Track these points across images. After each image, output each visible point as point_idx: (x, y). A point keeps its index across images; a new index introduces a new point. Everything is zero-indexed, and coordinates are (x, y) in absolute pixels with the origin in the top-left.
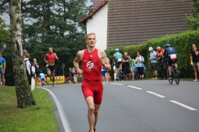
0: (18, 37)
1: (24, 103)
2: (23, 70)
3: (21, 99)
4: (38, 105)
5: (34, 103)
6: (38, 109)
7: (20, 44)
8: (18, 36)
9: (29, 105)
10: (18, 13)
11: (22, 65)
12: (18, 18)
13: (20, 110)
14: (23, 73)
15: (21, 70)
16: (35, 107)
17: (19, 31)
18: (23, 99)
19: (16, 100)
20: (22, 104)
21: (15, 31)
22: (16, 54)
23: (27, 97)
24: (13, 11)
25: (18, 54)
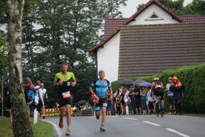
0: (18, 61)
2: (22, 100)
3: (19, 135)
7: (20, 69)
8: (17, 59)
10: (18, 32)
11: (21, 94)
12: (18, 38)
14: (21, 104)
15: (19, 100)
17: (18, 53)
18: (21, 134)
19: (13, 136)
21: (14, 53)
22: (14, 81)
23: (26, 133)
24: (12, 30)
25: (16, 81)
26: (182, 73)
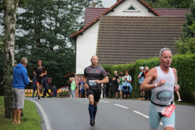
0: (11, 47)
3: (9, 109)
4: (25, 116)
6: (25, 120)
7: (12, 54)
10: (13, 23)
16: (23, 118)
17: (12, 41)
19: (4, 110)
21: (8, 41)
24: (8, 21)
25: (9, 64)
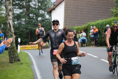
1: (13, 60)
3: (12, 58)
4: (22, 61)
5: (19, 60)
6: (21, 64)
7: (11, 24)
8: (10, 19)
9: (16, 61)
10: (10, 5)
12: (10, 8)
13: (11, 64)
16: (20, 62)
17: (10, 16)
18: (13, 57)
19: (9, 58)
20: (12, 60)
21: (8, 16)
22: (9, 30)
23: (15, 57)
24: (7, 4)
26: (98, 24)
